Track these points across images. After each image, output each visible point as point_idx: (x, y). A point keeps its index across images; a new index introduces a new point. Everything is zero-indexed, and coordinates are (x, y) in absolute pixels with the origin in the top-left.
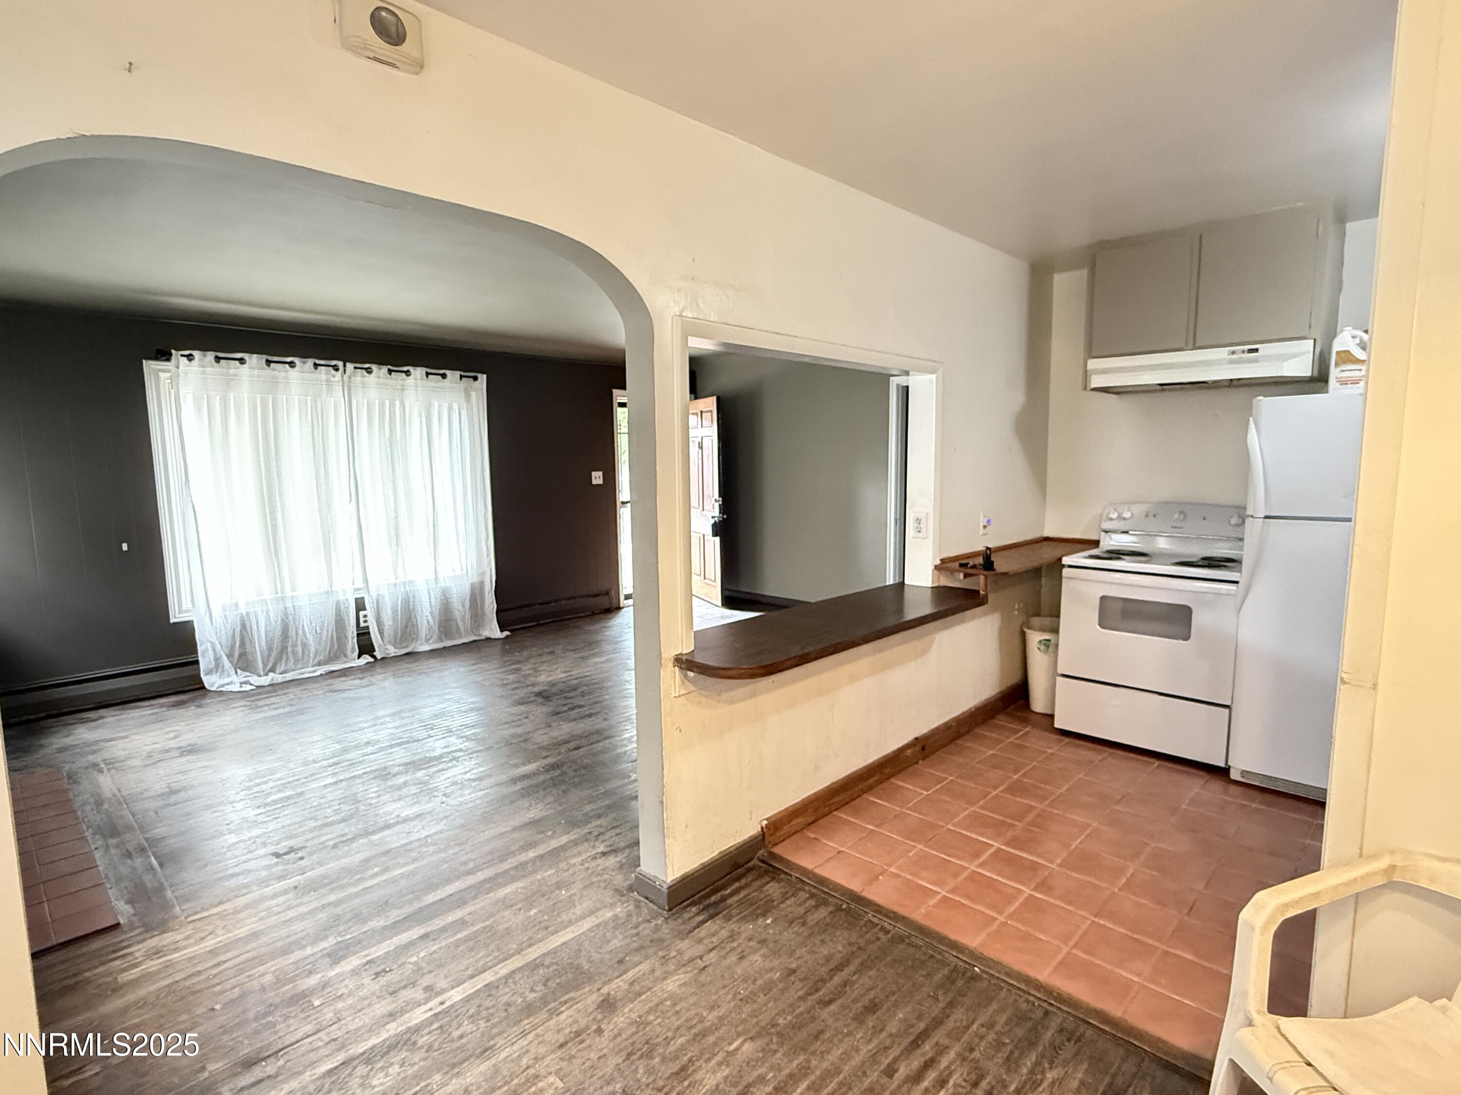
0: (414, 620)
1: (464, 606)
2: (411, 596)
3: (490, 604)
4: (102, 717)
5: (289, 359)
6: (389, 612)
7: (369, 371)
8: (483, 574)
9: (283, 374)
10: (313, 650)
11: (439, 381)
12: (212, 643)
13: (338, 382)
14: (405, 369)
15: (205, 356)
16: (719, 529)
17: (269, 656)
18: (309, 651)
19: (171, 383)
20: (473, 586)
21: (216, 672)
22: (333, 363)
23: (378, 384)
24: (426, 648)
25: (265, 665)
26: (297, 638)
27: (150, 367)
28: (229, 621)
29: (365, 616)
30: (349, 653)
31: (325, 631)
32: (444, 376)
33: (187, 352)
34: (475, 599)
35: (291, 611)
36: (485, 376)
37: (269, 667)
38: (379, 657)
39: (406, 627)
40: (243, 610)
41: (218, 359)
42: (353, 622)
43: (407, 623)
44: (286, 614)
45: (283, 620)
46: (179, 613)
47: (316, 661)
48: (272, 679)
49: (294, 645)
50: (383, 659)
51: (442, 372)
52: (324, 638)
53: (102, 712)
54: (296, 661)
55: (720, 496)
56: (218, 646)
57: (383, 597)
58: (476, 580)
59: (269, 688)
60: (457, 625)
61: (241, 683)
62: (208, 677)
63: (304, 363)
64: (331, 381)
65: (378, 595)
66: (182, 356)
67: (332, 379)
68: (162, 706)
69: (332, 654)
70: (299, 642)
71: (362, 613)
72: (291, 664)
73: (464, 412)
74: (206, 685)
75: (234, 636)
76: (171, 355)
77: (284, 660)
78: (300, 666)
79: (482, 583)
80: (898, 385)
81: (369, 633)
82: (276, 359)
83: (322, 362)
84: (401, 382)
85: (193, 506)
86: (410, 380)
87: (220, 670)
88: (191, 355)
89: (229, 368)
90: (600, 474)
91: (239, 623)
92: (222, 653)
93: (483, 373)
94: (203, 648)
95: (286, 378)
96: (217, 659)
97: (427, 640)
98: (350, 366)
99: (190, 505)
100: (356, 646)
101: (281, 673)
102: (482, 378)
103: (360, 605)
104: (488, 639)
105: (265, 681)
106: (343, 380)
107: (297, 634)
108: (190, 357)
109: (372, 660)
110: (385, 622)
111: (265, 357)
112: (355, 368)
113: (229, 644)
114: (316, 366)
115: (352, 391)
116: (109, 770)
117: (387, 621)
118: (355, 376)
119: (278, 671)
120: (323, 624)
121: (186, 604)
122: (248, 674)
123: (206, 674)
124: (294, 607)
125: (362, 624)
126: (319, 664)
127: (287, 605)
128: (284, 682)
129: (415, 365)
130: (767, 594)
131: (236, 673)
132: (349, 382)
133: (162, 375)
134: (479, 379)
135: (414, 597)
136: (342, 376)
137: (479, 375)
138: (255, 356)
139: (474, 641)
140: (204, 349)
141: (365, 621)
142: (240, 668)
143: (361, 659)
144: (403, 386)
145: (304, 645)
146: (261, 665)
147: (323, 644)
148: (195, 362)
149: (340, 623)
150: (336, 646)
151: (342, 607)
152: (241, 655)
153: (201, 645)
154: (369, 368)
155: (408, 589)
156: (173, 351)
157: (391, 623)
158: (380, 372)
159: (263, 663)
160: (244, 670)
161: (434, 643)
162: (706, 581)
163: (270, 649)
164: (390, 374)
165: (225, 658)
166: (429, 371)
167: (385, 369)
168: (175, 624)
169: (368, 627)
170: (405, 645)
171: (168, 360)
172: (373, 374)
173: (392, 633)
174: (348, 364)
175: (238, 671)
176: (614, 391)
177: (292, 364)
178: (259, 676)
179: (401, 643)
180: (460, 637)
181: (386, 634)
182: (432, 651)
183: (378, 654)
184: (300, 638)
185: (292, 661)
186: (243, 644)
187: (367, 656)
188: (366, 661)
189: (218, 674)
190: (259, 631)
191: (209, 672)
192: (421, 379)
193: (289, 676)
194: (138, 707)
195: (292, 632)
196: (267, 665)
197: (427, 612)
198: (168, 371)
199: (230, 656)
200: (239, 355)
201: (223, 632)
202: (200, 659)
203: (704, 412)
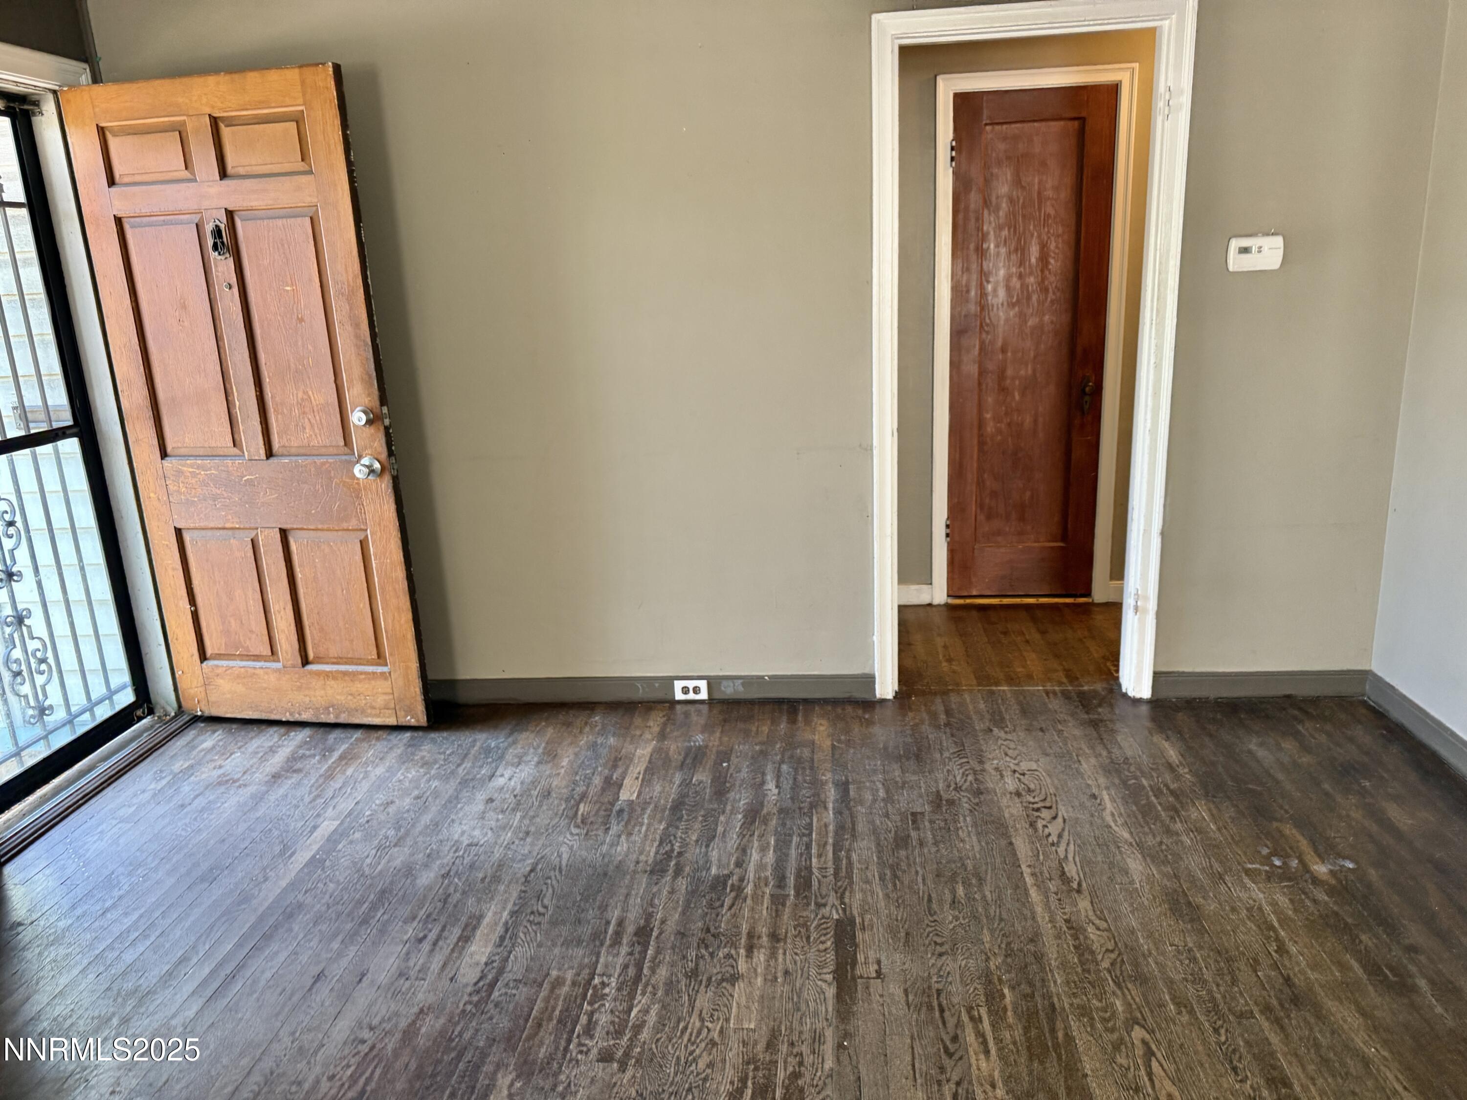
203: (231, 122)
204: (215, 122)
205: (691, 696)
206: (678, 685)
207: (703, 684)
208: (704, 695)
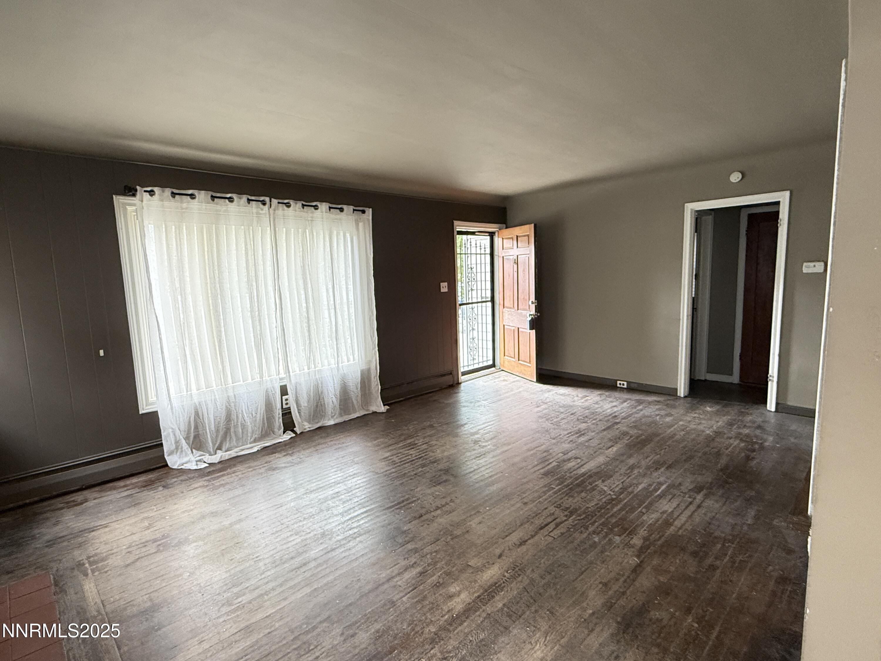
0: (322, 401)
1: (357, 389)
2: (319, 382)
3: (376, 386)
4: (86, 501)
5: (229, 195)
6: (305, 396)
7: (288, 205)
8: (370, 362)
9: (224, 208)
10: (250, 430)
11: (338, 214)
12: (172, 429)
13: (265, 213)
14: (314, 204)
15: (163, 191)
16: (534, 324)
17: (217, 436)
18: (247, 431)
19: (137, 215)
20: (362, 373)
21: (177, 453)
22: (262, 198)
23: (295, 216)
24: (332, 422)
25: (214, 444)
26: (237, 421)
27: (119, 201)
28: (186, 411)
29: (286, 400)
30: (276, 430)
31: (258, 416)
32: (341, 210)
33: (149, 189)
34: (364, 382)
35: (232, 399)
36: (371, 209)
37: (217, 445)
38: (298, 432)
39: (317, 406)
40: (196, 400)
41: (173, 195)
42: (279, 406)
43: (317, 403)
44: (229, 402)
45: (227, 407)
46: (146, 406)
47: (252, 440)
48: (221, 457)
49: (236, 426)
50: (302, 433)
51: (340, 206)
52: (258, 421)
53: (87, 494)
54: (238, 439)
55: (535, 299)
56: (178, 432)
57: (300, 384)
58: (364, 367)
59: (220, 466)
60: (353, 402)
61: (197, 461)
62: (170, 457)
63: (240, 198)
64: (260, 214)
65: (297, 383)
66: (145, 191)
67: (261, 212)
68: (135, 485)
69: (264, 433)
70: (239, 424)
71: (284, 397)
72: (234, 443)
73: (355, 238)
74: (169, 465)
75: (190, 422)
76: (136, 190)
77: (228, 439)
78: (240, 444)
79: (369, 370)
80: (692, 210)
81: (290, 413)
82: (218, 195)
83: (253, 198)
84: (311, 215)
85: (156, 317)
86: (318, 213)
87: (180, 450)
88: (152, 191)
89: (182, 202)
90: (446, 284)
91: (193, 411)
92: (181, 437)
93: (370, 208)
94: (165, 433)
95: (226, 211)
96: (177, 442)
97: (332, 417)
98: (275, 201)
99: (154, 316)
100: (282, 425)
101: (226, 451)
102: (369, 211)
103: (284, 391)
104: (375, 413)
105: (216, 459)
106: (269, 212)
107: (237, 417)
108: (151, 193)
109: (294, 435)
110: (302, 403)
111: (210, 193)
112: (279, 203)
113: (186, 430)
114: (249, 201)
115: (276, 221)
116: (93, 571)
117: (304, 403)
118: (278, 209)
119: (224, 449)
120: (257, 409)
121: (152, 398)
122: (202, 453)
123: (168, 455)
124: (235, 396)
125: (285, 406)
126: (255, 441)
127: (229, 394)
128: (231, 459)
129: (322, 201)
130: (567, 371)
131: (192, 452)
132: (274, 213)
133: (129, 208)
134: (367, 212)
135: (322, 383)
136: (269, 209)
137: (366, 209)
138: (203, 192)
139: (365, 415)
140: (163, 186)
141: (287, 404)
142: (194, 449)
143: (285, 436)
144: (312, 217)
145: (244, 426)
146: (211, 444)
147: (257, 425)
148: (156, 197)
149: (269, 406)
150: (266, 425)
151: (270, 393)
152: (195, 437)
153: (164, 432)
154: (288, 203)
155: (317, 376)
156: (138, 188)
157: (306, 405)
158: (296, 206)
159: (212, 443)
160: (198, 449)
161: (337, 418)
162: (520, 362)
163: (217, 431)
164: (303, 208)
165: (183, 441)
166: (331, 206)
167: (299, 204)
168: (142, 414)
169: (289, 408)
170: (317, 421)
171: (134, 195)
172: (291, 208)
173: (307, 412)
174: (272, 199)
175: (194, 450)
176: (455, 222)
177: (231, 200)
178: (211, 455)
179: (313, 420)
180: (355, 412)
181: (302, 414)
182: (335, 425)
183: (298, 430)
184: (240, 421)
185: (235, 440)
186: (196, 427)
187: (290, 432)
188: (290, 437)
189: (178, 453)
190: (208, 417)
191: (171, 453)
192: (326, 212)
193: (233, 453)
194: (115, 488)
195: (234, 417)
196: (215, 444)
197: (332, 395)
198: (134, 205)
199: (187, 438)
200: (190, 192)
201: (181, 420)
202: (163, 442)
203: (520, 236)
204: (517, 236)
205: (622, 386)
206: (618, 382)
207: (625, 383)
208: (625, 386)
